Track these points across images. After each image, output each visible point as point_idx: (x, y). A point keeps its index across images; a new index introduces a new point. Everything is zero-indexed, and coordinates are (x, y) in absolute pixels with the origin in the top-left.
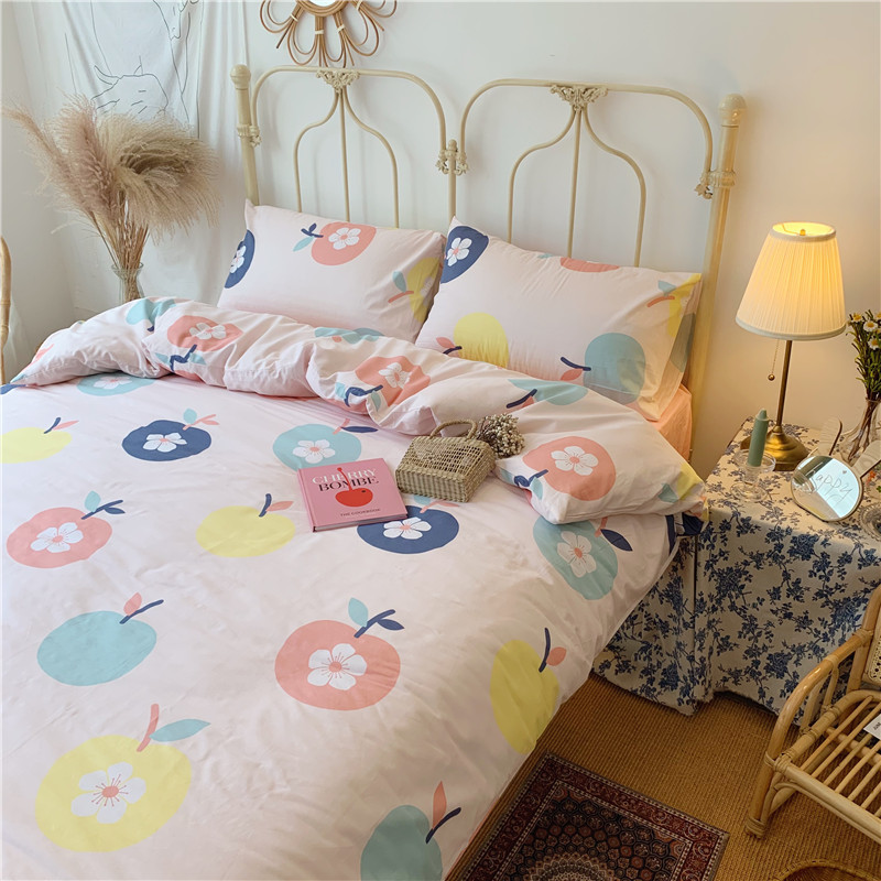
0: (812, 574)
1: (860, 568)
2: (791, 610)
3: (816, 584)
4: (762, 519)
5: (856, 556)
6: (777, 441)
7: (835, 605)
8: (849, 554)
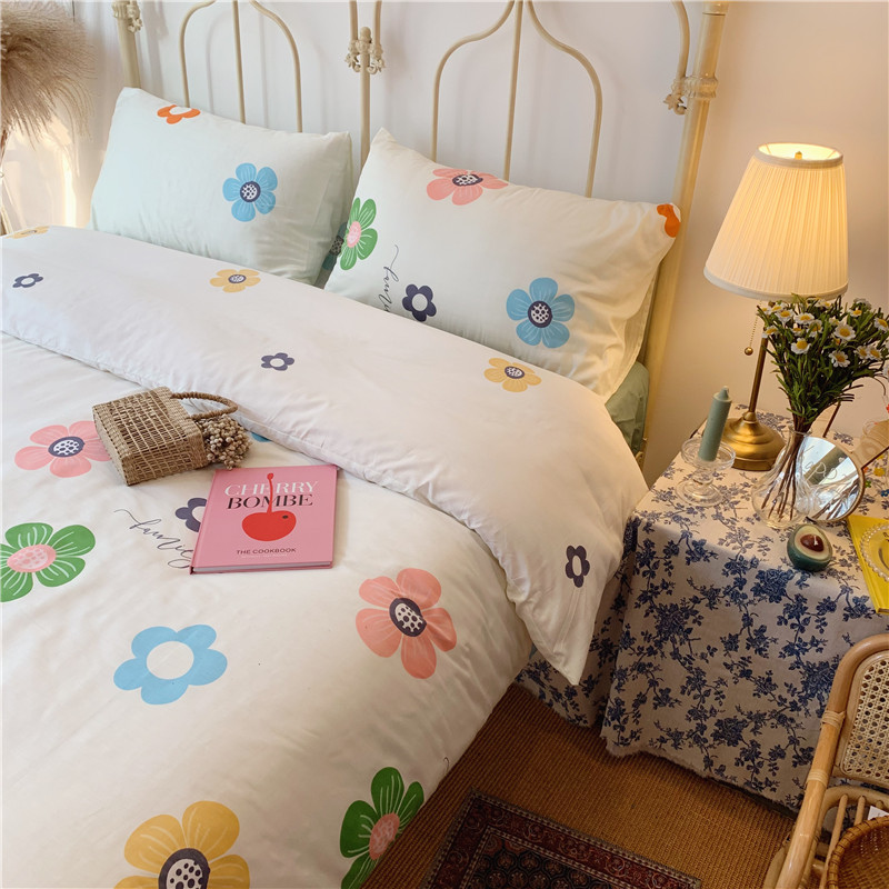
0: (781, 621)
1: (846, 619)
2: (750, 667)
3: (785, 635)
4: (721, 543)
5: (842, 601)
6: (748, 432)
7: (810, 669)
8: (832, 600)
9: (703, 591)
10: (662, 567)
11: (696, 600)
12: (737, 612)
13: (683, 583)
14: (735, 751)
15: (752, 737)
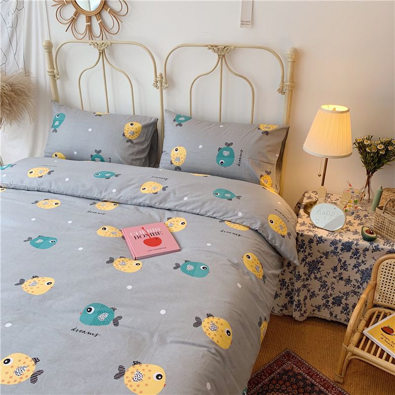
0: (351, 257)
1: (373, 252)
2: (342, 276)
3: (353, 262)
4: (328, 236)
5: (371, 248)
7: (362, 272)
8: (368, 248)
9: (323, 254)
10: (308, 248)
11: (321, 257)
12: (336, 259)
13: (316, 252)
14: (340, 308)
15: (345, 302)
